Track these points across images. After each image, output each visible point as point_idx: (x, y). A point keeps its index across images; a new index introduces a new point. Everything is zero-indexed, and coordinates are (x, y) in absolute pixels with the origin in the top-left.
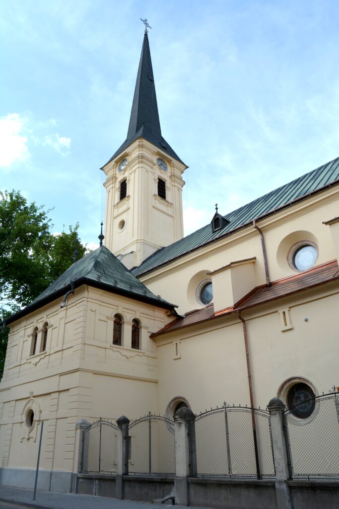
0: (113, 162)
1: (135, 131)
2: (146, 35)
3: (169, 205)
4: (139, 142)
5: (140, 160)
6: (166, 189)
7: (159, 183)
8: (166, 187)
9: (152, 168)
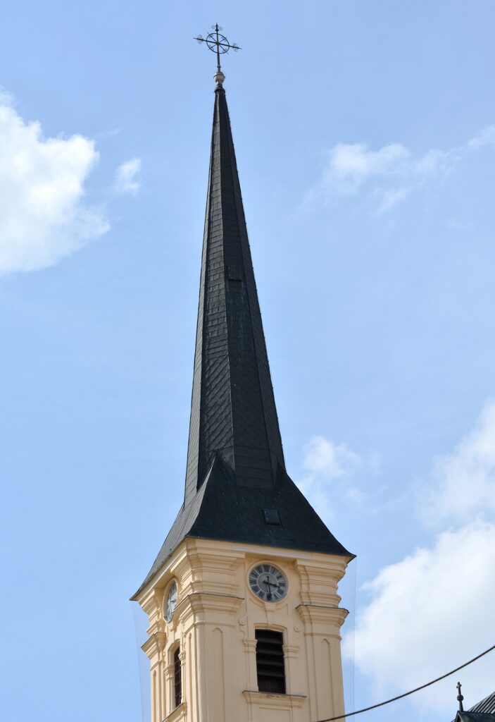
0: (151, 593)
1: (196, 483)
2: (220, 92)
3: (295, 703)
4: (188, 551)
5: (195, 603)
6: (286, 655)
7: (260, 646)
8: (285, 649)
9: (232, 611)
